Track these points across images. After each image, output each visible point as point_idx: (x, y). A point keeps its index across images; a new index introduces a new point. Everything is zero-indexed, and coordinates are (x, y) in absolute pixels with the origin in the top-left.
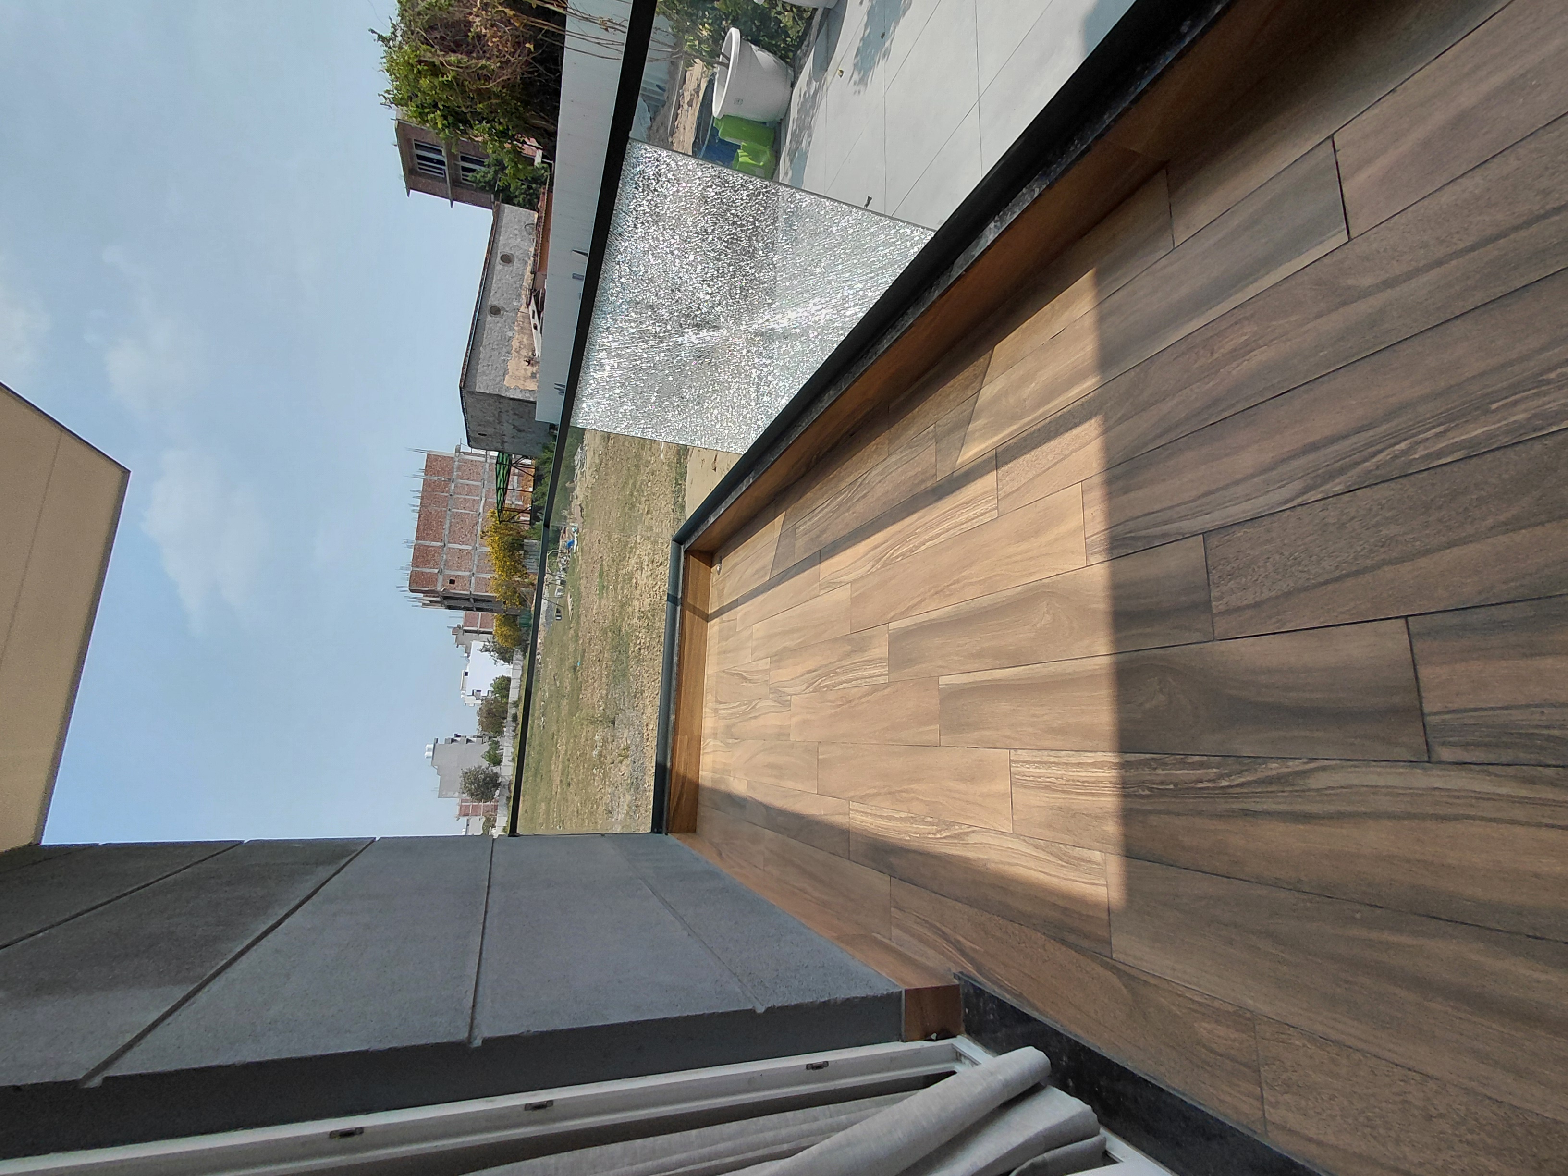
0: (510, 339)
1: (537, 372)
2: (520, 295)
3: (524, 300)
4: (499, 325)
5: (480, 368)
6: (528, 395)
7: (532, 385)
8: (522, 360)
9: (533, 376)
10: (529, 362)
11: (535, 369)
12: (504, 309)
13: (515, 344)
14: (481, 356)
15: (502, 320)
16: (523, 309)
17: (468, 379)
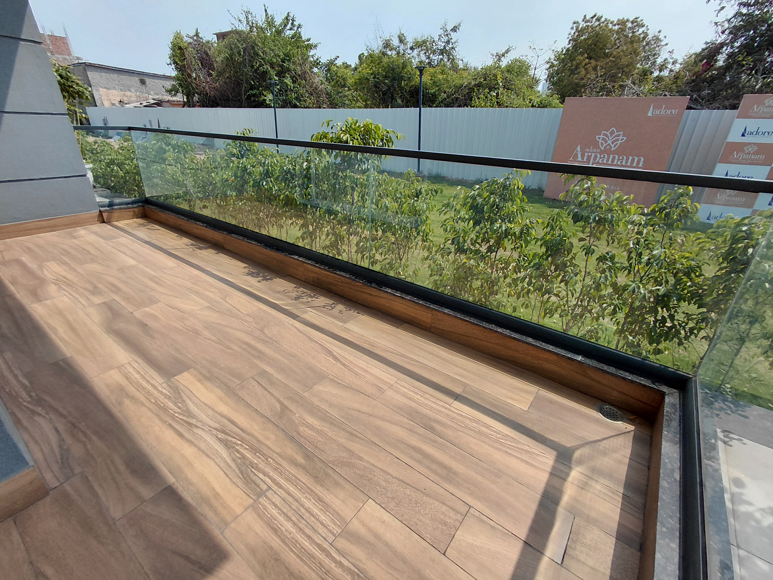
0: (130, 91)
1: (117, 106)
2: (157, 95)
3: (156, 97)
4: (136, 84)
5: (103, 74)
6: (99, 102)
7: (107, 104)
8: (120, 98)
9: (113, 104)
10: (121, 102)
11: (117, 105)
12: (146, 86)
13: (128, 93)
14: (112, 75)
15: (139, 86)
16: (151, 97)
17: (93, 68)
